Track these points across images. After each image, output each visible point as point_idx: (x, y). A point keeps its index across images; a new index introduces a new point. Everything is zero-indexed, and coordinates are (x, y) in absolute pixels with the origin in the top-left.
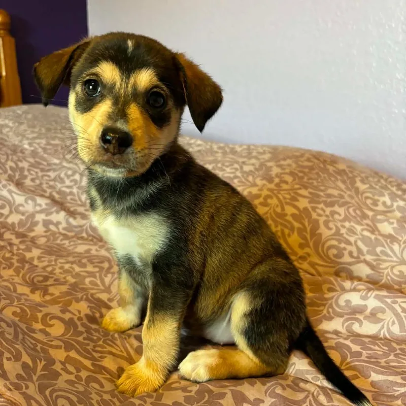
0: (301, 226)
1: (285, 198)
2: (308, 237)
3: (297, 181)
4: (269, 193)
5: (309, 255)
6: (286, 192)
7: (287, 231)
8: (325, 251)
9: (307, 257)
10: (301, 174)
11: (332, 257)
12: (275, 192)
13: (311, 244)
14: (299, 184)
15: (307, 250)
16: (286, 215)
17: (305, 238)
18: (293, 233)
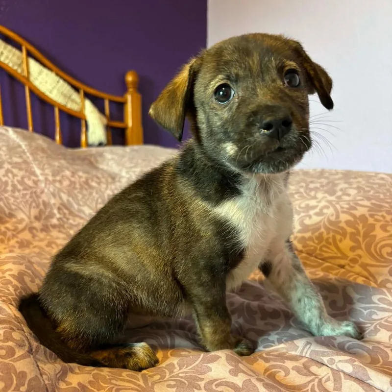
0: (353, 231)
1: (342, 208)
2: (361, 239)
3: (362, 193)
4: (327, 204)
5: (360, 257)
6: (345, 203)
7: (338, 237)
8: (378, 250)
9: (358, 258)
10: (367, 189)
11: (386, 256)
12: (334, 203)
13: (363, 246)
14: (363, 197)
15: (359, 252)
16: (340, 222)
17: (357, 241)
18: (345, 238)
